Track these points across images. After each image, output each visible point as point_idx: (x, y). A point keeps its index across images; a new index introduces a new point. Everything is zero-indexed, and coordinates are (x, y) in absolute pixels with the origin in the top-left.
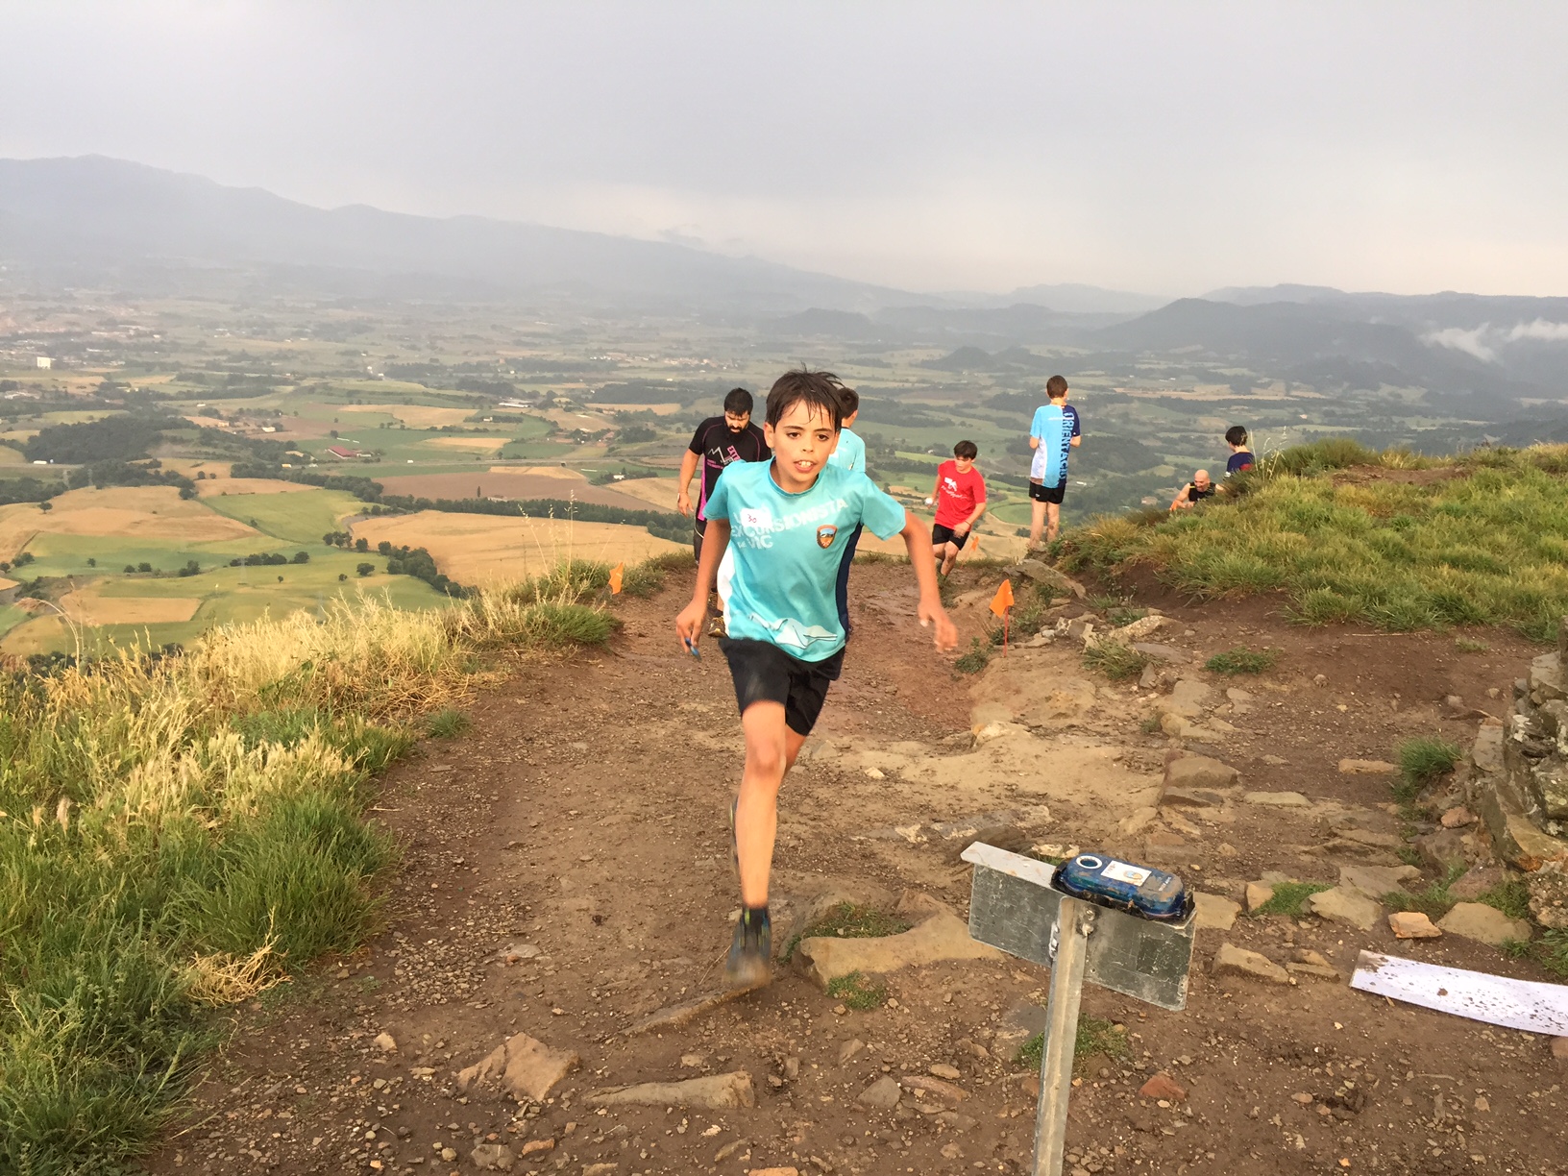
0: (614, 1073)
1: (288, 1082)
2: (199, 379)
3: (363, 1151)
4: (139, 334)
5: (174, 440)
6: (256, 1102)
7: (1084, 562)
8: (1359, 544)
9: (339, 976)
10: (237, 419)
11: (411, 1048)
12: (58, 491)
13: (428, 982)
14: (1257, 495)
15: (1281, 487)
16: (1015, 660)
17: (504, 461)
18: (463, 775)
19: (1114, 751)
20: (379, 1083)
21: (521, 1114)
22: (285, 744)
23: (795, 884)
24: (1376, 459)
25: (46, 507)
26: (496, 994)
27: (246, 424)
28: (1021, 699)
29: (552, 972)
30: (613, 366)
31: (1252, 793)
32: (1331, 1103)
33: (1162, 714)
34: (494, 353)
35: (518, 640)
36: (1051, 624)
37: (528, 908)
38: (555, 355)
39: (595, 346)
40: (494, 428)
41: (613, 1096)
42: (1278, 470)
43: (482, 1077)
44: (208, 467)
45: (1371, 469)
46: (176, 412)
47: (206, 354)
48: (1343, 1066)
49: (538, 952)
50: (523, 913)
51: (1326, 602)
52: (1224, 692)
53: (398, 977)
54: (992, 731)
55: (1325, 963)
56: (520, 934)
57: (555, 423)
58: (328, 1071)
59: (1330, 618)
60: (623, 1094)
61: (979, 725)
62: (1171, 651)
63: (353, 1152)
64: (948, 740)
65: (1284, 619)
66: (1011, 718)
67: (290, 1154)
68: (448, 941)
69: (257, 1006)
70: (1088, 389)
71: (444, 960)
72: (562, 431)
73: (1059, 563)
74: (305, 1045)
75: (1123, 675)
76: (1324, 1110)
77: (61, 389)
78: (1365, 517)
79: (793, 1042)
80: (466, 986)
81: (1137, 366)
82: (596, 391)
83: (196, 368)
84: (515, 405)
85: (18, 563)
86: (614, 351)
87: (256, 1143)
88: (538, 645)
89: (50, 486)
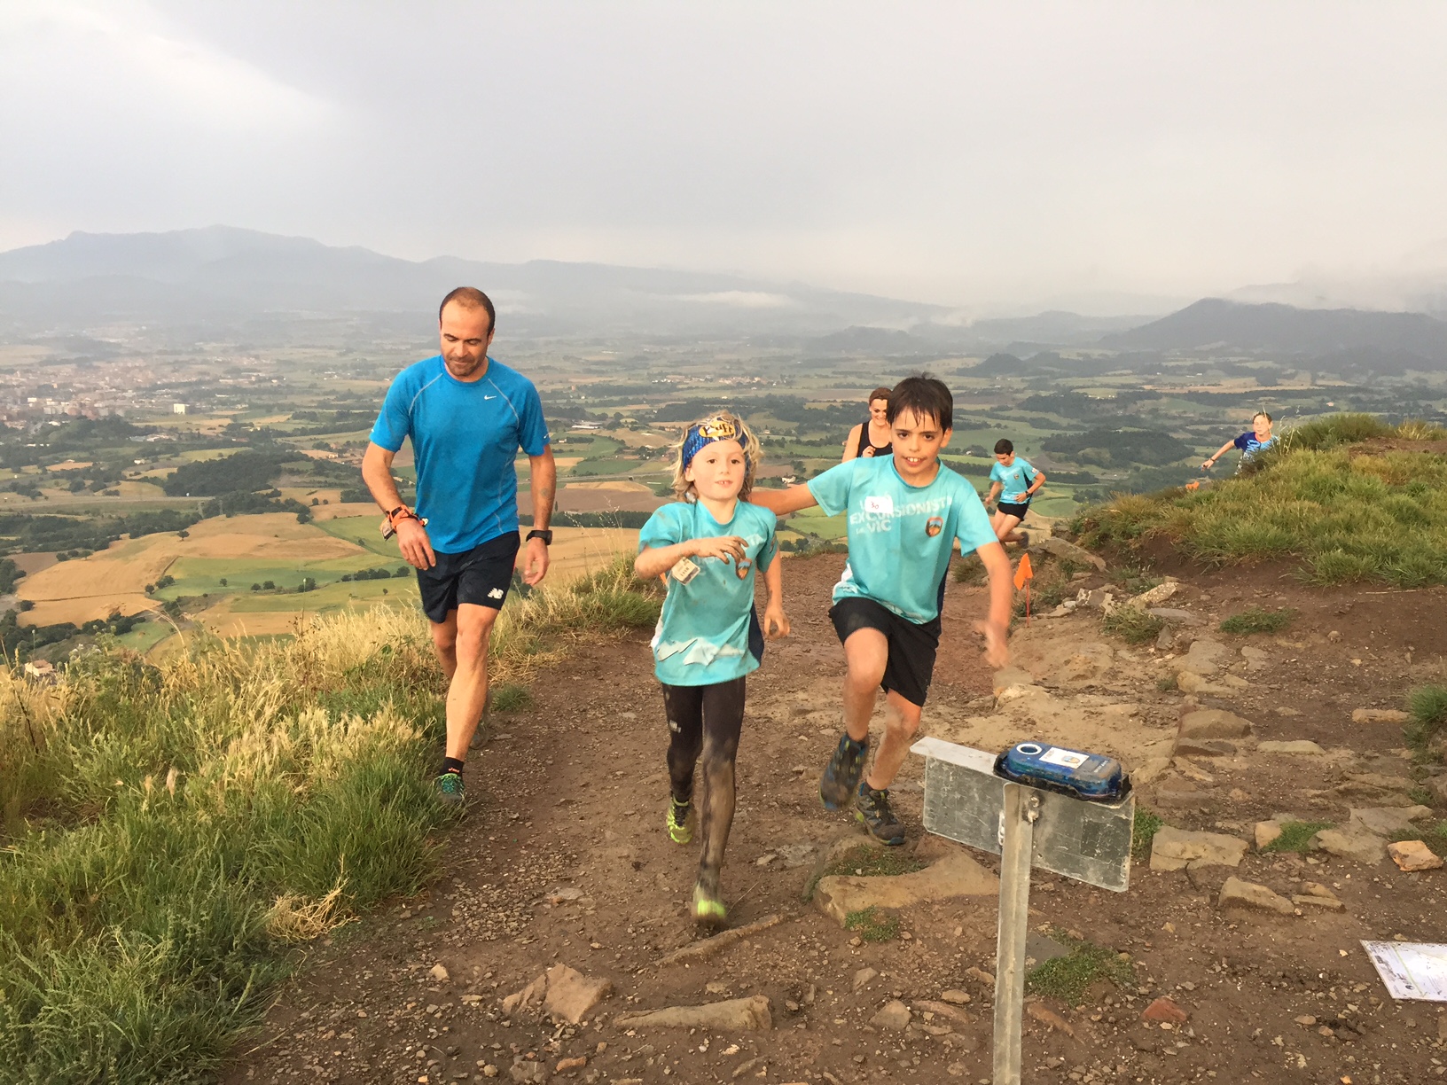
0: (644, 999)
1: (352, 1007)
2: (312, 417)
3: (413, 1068)
4: (260, 380)
5: (292, 472)
6: (321, 1025)
7: (1105, 537)
8: (1374, 509)
9: (402, 916)
10: (344, 451)
11: (462, 978)
12: (195, 520)
13: (482, 921)
14: (1273, 469)
15: (1298, 460)
16: (1037, 629)
17: (577, 478)
18: (522, 742)
19: (1132, 708)
20: (431, 1009)
21: (557, 1035)
22: (364, 718)
23: (820, 832)
24: (1392, 432)
25: (184, 535)
26: (542, 931)
27: (352, 455)
28: (1043, 666)
29: (592, 912)
30: (673, 387)
31: (1265, 743)
32: (1334, 1025)
33: (1178, 672)
34: (567, 382)
35: (575, 624)
36: (1072, 596)
37: (575, 856)
38: (621, 380)
39: (655, 370)
40: (569, 449)
41: (640, 1018)
42: (1294, 445)
43: (524, 1002)
44: (322, 495)
45: (1387, 441)
46: (293, 447)
47: (318, 395)
48: (1346, 991)
49: (582, 894)
50: (570, 861)
51: (1339, 563)
52: (1239, 650)
53: (455, 917)
54: (1012, 692)
55: (1331, 894)
56: (566, 879)
57: (623, 442)
58: (387, 998)
59: (1342, 578)
60: (650, 1018)
61: (1000, 688)
62: (1187, 614)
63: (404, 1068)
64: (973, 703)
65: (1299, 581)
66: (1032, 681)
67: (349, 1069)
68: (501, 885)
69: (328, 943)
70: (1118, 388)
71: (496, 902)
72: (628, 448)
73: (1080, 540)
74: (368, 975)
75: (1140, 638)
76: (1326, 1031)
77: (194, 431)
78: (1380, 484)
79: (810, 970)
80: (515, 924)
81: (1164, 364)
82: (659, 411)
83: (311, 407)
84: (586, 427)
85: (161, 585)
86: (674, 374)
87: (320, 1060)
88: (594, 629)
89: (187, 516)
